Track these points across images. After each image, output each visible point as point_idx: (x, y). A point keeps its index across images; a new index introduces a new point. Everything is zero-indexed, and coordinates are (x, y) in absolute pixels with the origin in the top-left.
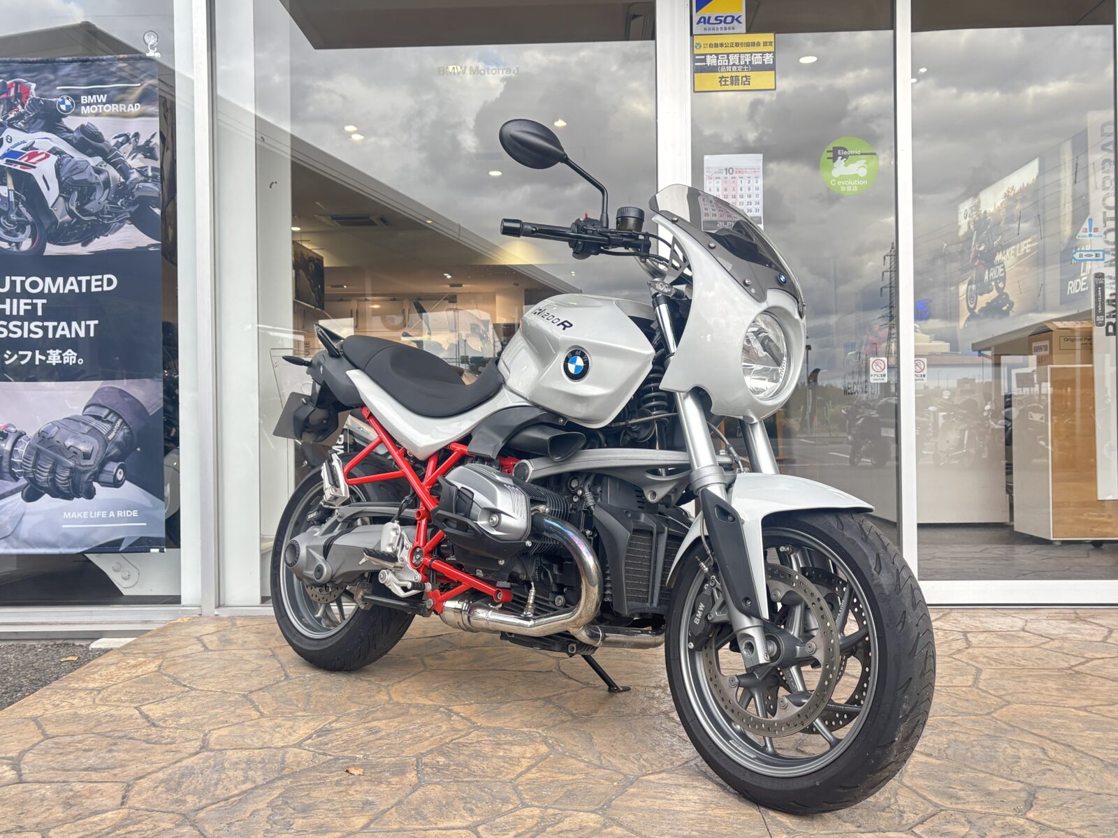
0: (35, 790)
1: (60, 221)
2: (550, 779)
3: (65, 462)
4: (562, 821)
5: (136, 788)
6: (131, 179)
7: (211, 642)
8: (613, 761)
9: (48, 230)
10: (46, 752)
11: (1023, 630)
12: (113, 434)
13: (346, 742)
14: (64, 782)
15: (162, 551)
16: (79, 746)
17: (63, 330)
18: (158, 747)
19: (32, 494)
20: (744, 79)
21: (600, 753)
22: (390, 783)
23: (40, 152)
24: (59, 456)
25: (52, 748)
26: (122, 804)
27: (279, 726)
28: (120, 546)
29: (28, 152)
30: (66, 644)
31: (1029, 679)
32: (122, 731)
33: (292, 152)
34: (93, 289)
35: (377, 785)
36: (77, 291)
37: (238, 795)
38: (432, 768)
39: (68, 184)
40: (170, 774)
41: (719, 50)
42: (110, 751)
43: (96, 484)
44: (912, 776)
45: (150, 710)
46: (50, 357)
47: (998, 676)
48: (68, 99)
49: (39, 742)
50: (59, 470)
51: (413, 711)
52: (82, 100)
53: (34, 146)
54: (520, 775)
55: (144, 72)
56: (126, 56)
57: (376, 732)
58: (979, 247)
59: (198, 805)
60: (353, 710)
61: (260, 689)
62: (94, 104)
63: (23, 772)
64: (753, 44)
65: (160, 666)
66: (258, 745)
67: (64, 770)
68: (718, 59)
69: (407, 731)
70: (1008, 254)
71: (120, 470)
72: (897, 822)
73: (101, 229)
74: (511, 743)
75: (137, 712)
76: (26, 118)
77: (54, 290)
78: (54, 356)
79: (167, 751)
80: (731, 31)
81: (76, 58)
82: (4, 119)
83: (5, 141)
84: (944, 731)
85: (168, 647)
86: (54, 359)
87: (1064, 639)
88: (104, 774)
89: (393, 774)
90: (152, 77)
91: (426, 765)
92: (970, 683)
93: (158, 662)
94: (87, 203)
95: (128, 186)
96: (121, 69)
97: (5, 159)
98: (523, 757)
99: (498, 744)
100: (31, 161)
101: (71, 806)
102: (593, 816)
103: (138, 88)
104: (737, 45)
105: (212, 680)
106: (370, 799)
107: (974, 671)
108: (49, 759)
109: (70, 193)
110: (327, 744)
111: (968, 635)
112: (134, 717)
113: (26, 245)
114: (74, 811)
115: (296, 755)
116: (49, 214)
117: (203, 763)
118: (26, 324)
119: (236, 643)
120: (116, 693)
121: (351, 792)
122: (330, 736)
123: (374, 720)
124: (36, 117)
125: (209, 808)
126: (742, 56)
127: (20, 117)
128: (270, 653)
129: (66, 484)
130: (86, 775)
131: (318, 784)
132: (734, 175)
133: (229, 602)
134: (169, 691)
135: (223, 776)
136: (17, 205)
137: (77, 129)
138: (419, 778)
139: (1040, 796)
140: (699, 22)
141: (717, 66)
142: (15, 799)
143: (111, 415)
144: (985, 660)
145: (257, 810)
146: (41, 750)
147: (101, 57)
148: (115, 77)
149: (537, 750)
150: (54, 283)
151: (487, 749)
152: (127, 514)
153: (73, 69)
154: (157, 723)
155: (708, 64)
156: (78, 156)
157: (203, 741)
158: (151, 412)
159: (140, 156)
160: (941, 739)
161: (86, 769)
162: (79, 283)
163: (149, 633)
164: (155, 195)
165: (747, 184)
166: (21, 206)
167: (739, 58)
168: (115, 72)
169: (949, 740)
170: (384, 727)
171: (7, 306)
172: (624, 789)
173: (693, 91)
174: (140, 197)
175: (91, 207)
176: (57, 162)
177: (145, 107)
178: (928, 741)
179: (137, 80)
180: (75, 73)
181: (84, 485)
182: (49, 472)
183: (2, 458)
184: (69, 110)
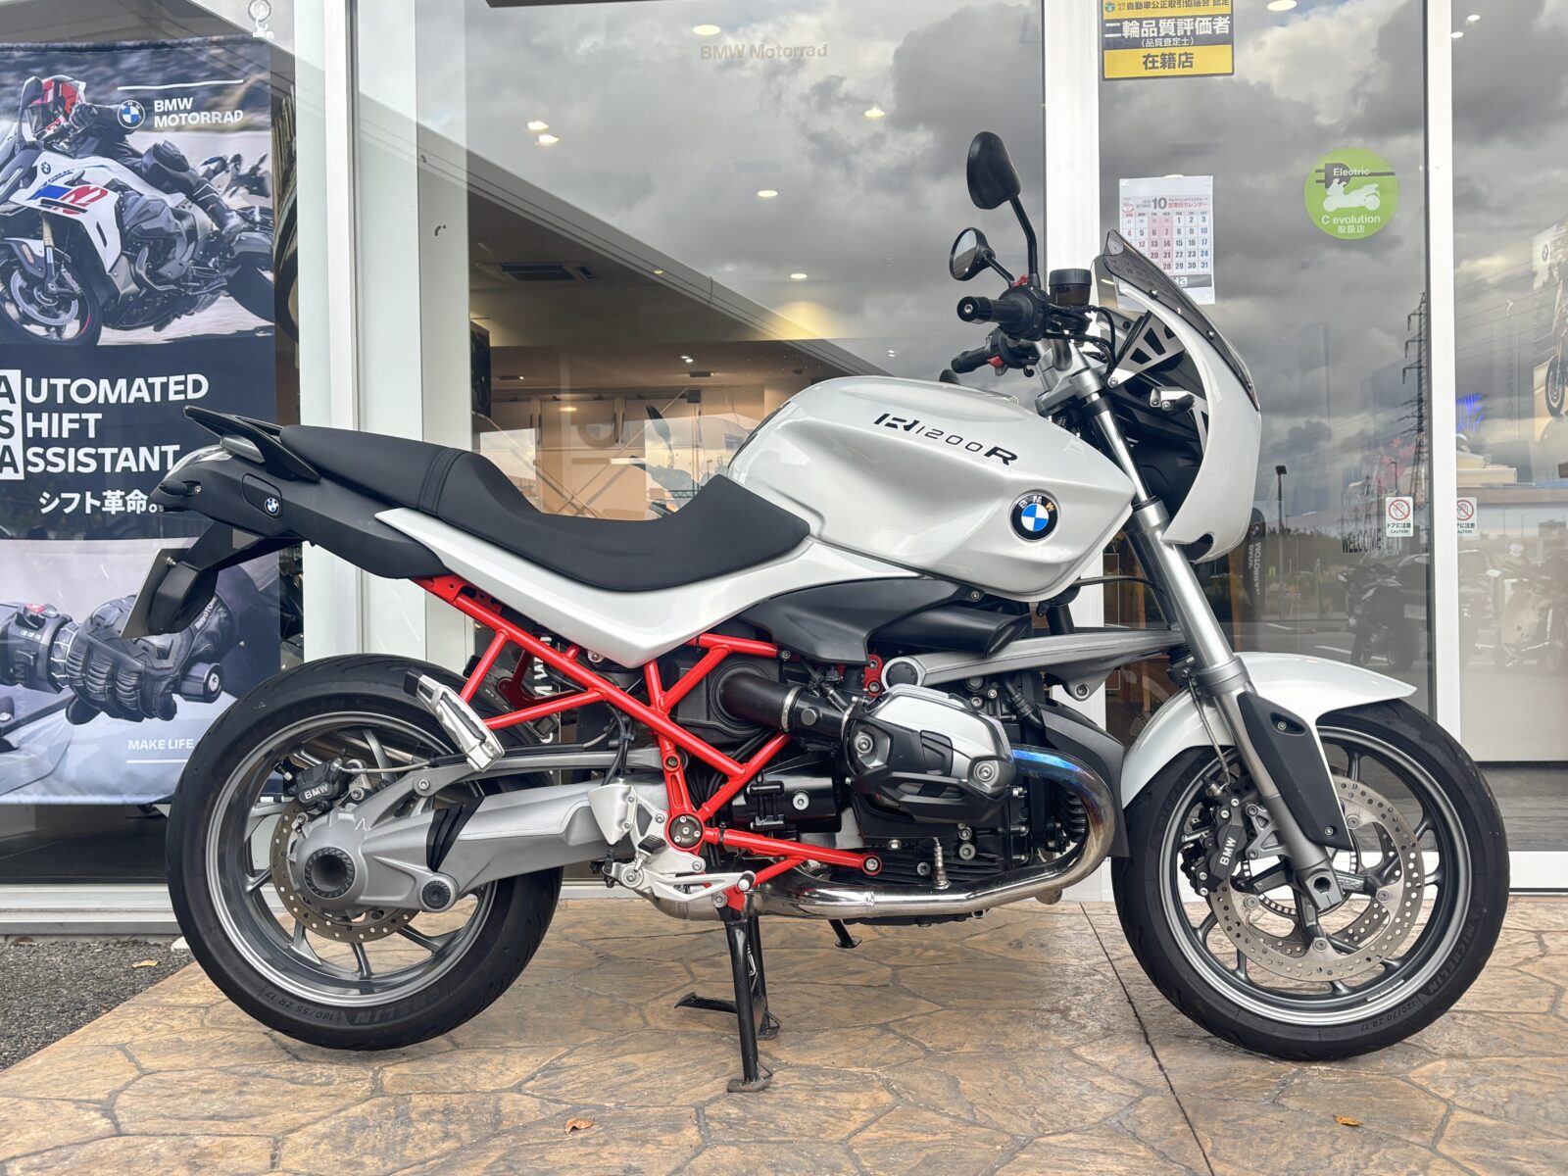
0: (143, 1145)
1: (122, 292)
2: (899, 1140)
3: (128, 663)
5: (289, 1144)
6: (229, 226)
8: (993, 1115)
9: (105, 306)
10: (149, 1094)
12: (202, 620)
13: (588, 1084)
14: (182, 1135)
16: (194, 1085)
17: (127, 460)
18: (308, 1089)
19: (81, 713)
20: (1183, 58)
21: (971, 1103)
22: (660, 1143)
23: (92, 187)
24: (122, 654)
25: (155, 1087)
26: (273, 1165)
27: (484, 1062)
29: (74, 188)
30: (135, 943)
32: (251, 1066)
33: (468, 178)
34: (172, 397)
35: (642, 1145)
36: (147, 399)
37: (438, 1157)
38: (720, 1123)
39: (134, 235)
40: (334, 1127)
41: (1144, 13)
42: (241, 1093)
43: (176, 697)
44: (1451, 1143)
46: (107, 502)
48: (134, 105)
49: (134, 1081)
50: (121, 676)
51: (682, 1041)
52: (156, 106)
53: (84, 178)
54: (855, 1133)
55: (250, 61)
56: (222, 38)
57: (631, 1071)
59: (382, 1169)
60: (592, 1039)
62: (173, 112)
63: (120, 1120)
64: (1198, 2)
66: (456, 1088)
67: (179, 1118)
68: (1141, 27)
69: (676, 1070)
71: (214, 676)
73: (184, 304)
74: (836, 1089)
75: (269, 1040)
76: (71, 135)
77: (113, 399)
78: (114, 501)
79: (323, 1095)
81: (146, 42)
82: (38, 137)
83: (39, 170)
84: (1501, 1078)
86: (114, 505)
88: (239, 1125)
89: (663, 1131)
90: (261, 68)
91: (711, 1118)
92: (1545, 1009)
94: (161, 265)
95: (224, 237)
96: (214, 58)
97: (40, 199)
98: (856, 1109)
99: (816, 1090)
100: (79, 202)
101: (200, 1168)
103: (240, 86)
104: (1172, 4)
106: (633, 1164)
107: (1552, 991)
108: (154, 1103)
109: (137, 250)
110: (560, 1087)
111: (1544, 936)
112: (267, 1046)
113: (72, 329)
114: (205, 1174)
115: (515, 1103)
116: (106, 281)
117: (379, 1112)
118: (72, 451)
121: (604, 1155)
122: (562, 1075)
123: (623, 1053)
124: (86, 134)
126: (1180, 22)
127: (62, 134)
129: (132, 696)
130: (213, 1125)
131: (554, 1143)
132: (1167, 210)
135: (412, 1130)
136: (58, 269)
137: (149, 151)
138: (702, 1136)
141: (1141, 38)
142: (116, 1158)
146: (140, 1090)
147: (184, 41)
148: (205, 70)
149: (875, 1099)
150: (113, 388)
151: (800, 1097)
153: (143, 59)
154: (301, 1057)
155: (1126, 35)
156: (150, 193)
157: (374, 1080)
158: (262, 586)
159: (242, 190)
160: (1496, 1089)
161: (211, 1118)
162: (151, 388)
164: (267, 251)
165: (1188, 224)
166: (63, 270)
167: (1176, 25)
168: (204, 63)
169: (1510, 1092)
170: (641, 1065)
171: (43, 425)
172: (1013, 1155)
173: (1103, 79)
174: (242, 254)
175: (169, 270)
176: (118, 202)
177: (252, 115)
178: (1477, 1092)
179: (236, 74)
180: (145, 66)
181: (159, 699)
182: (107, 679)
183: (36, 657)
184: (135, 120)
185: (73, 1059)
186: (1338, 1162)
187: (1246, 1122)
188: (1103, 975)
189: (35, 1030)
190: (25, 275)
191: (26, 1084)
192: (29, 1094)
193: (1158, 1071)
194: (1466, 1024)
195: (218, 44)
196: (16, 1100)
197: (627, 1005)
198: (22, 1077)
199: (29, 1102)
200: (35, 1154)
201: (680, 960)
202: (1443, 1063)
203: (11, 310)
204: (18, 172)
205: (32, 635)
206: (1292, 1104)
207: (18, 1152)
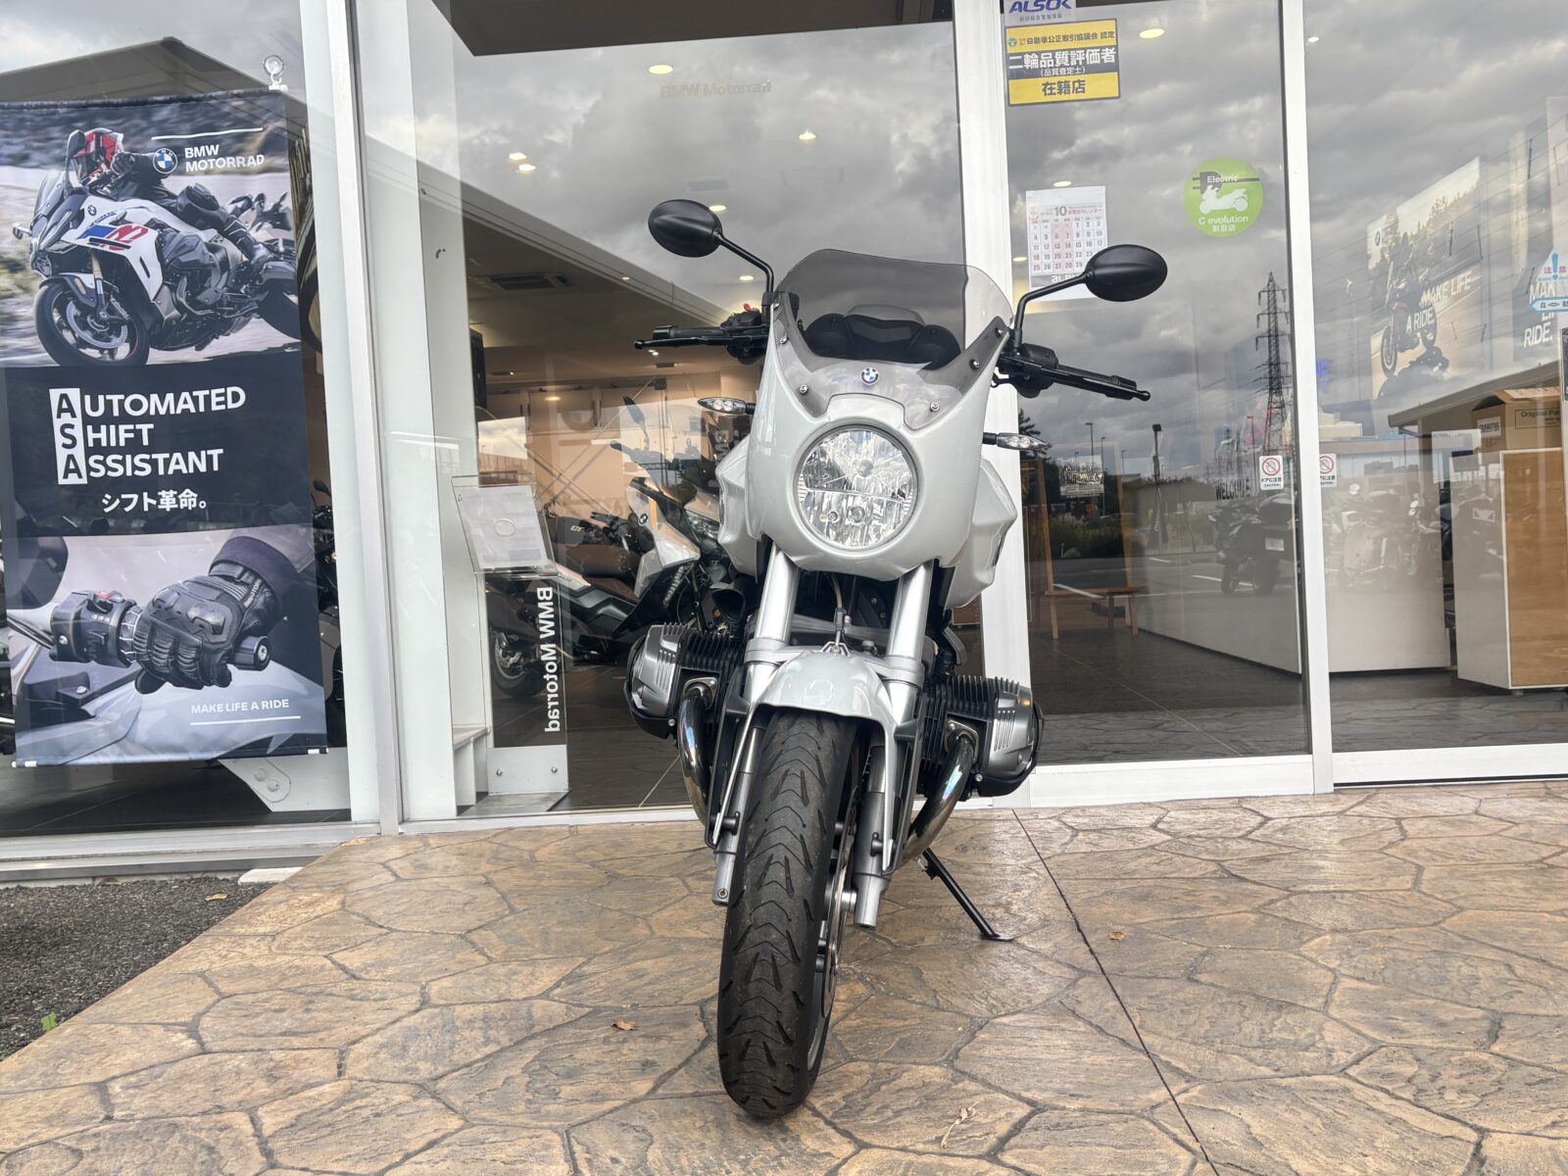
0: (226, 1061)
1: (166, 318)
2: (875, 1026)
3: (189, 639)
4: (899, 1077)
5: (352, 1055)
6: (257, 257)
7: (401, 868)
8: (953, 1000)
9: (151, 330)
10: (228, 1015)
11: (1477, 813)
12: (250, 599)
13: (606, 989)
14: (259, 1050)
15: (323, 752)
16: (267, 1005)
17: (178, 463)
18: (366, 1004)
19: (149, 683)
20: (1077, 85)
21: (934, 991)
22: (671, 1039)
23: (134, 226)
24: (181, 631)
25: (233, 1009)
26: (339, 1074)
27: (515, 973)
28: (268, 747)
30: (206, 879)
31: (1487, 877)
32: (315, 985)
33: (463, 206)
34: (214, 408)
35: (656, 1041)
36: (193, 410)
37: (482, 1060)
39: (173, 267)
40: (391, 1037)
41: (1041, 47)
42: (307, 1011)
43: (231, 667)
44: (1341, 1006)
45: (345, 959)
46: (162, 500)
47: (1445, 874)
48: (167, 152)
49: (215, 1003)
50: (181, 650)
51: (684, 947)
52: (187, 153)
53: (126, 218)
54: (837, 1022)
55: (268, 111)
56: (241, 91)
57: (642, 976)
58: (1398, 284)
59: (435, 1074)
60: (607, 949)
61: (480, 927)
62: (202, 158)
63: (205, 1040)
64: (1087, 37)
65: (343, 903)
66: (492, 998)
67: (256, 1036)
68: (1040, 59)
69: (680, 973)
70: (1438, 293)
71: (262, 647)
72: (1325, 1063)
73: (221, 325)
75: (329, 962)
76: (113, 181)
77: (162, 411)
78: (168, 499)
79: (379, 1009)
80: (1057, 20)
81: (174, 96)
82: (84, 184)
83: (86, 212)
84: (1377, 949)
85: (350, 878)
86: (168, 503)
87: (1532, 823)
88: (307, 1040)
89: (674, 1027)
90: (278, 117)
91: (713, 1014)
92: (1409, 886)
93: (339, 898)
94: (200, 293)
95: (253, 266)
96: (237, 108)
97: (89, 237)
98: (837, 1001)
100: (124, 239)
101: (277, 1079)
102: (936, 1069)
103: (260, 134)
104: (1065, 38)
105: (416, 918)
106: (650, 1058)
107: (1414, 870)
108: (233, 1023)
109: (177, 280)
110: (581, 993)
111: (1403, 822)
112: (327, 968)
113: (123, 351)
114: (282, 1085)
115: (544, 1008)
116: (151, 308)
117: (428, 1022)
118: (128, 457)
119: (434, 869)
120: (296, 939)
121: (625, 1052)
122: (584, 982)
123: (636, 960)
124: (126, 179)
125: (450, 1077)
126: (1073, 53)
127: (104, 180)
128: (483, 879)
129: (192, 667)
130: (285, 1041)
131: (581, 1043)
132: (1067, 216)
133: (415, 815)
134: (363, 934)
135: (458, 1038)
136: (107, 298)
137: (182, 193)
138: (707, 1031)
139: (1507, 1025)
140: (1013, 9)
141: (1040, 69)
142: (201, 1075)
143: (246, 575)
144: (1428, 854)
145: (511, 1077)
146: (220, 1012)
147: (209, 95)
148: (229, 120)
149: (853, 991)
150: (162, 402)
152: (274, 704)
153: (172, 111)
154: (358, 974)
155: (1027, 66)
156: (185, 230)
157: (422, 994)
158: (299, 568)
159: (267, 225)
160: (1373, 958)
161: (284, 1034)
162: (195, 400)
163: (318, 861)
164: (291, 277)
165: (1085, 227)
166: (113, 299)
167: (1069, 57)
168: (228, 114)
169: (1386, 959)
170: (650, 970)
171: (102, 435)
172: (973, 1036)
173: (1008, 104)
174: (270, 281)
175: (206, 297)
176: (158, 238)
177: (272, 159)
178: (1358, 961)
179: (258, 122)
180: (174, 117)
181: (215, 669)
182: (169, 654)
183: (106, 637)
184: (169, 167)
185: (159, 986)
186: (1248, 1027)
187: (1169, 996)
188: (1038, 873)
189: (125, 960)
190: (79, 305)
191: (120, 1012)
192: (122, 1020)
193: (1090, 956)
194: (1344, 902)
195: (238, 96)
196: (112, 1026)
197: (636, 917)
198: (116, 1005)
199: (122, 1028)
200: (132, 1073)
201: (678, 875)
202: (1328, 937)
203: (68, 336)
204: (68, 215)
205: (102, 618)
206: (1204, 978)
207: (117, 1072)
